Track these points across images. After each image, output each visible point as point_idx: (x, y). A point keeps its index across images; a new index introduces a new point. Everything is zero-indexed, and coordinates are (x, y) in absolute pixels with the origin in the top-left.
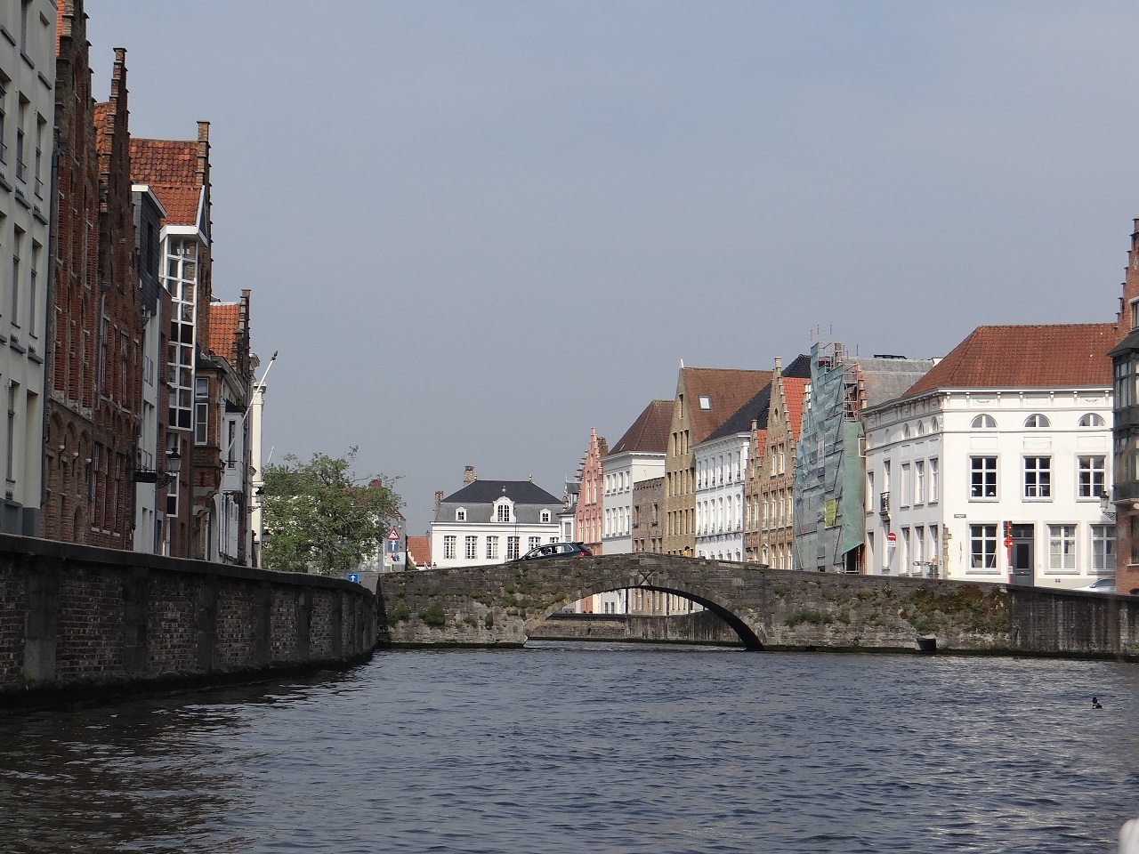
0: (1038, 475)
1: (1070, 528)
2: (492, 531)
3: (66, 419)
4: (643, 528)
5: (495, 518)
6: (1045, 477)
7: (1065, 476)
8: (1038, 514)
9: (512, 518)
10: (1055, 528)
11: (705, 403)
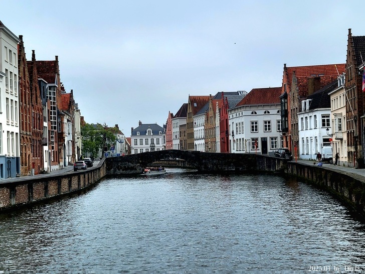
0: (267, 126)
1: (276, 138)
2: (146, 137)
3: (25, 136)
4: (182, 137)
5: (147, 134)
6: (269, 126)
7: (274, 126)
8: (268, 135)
9: (152, 134)
10: (272, 139)
11: (195, 105)
